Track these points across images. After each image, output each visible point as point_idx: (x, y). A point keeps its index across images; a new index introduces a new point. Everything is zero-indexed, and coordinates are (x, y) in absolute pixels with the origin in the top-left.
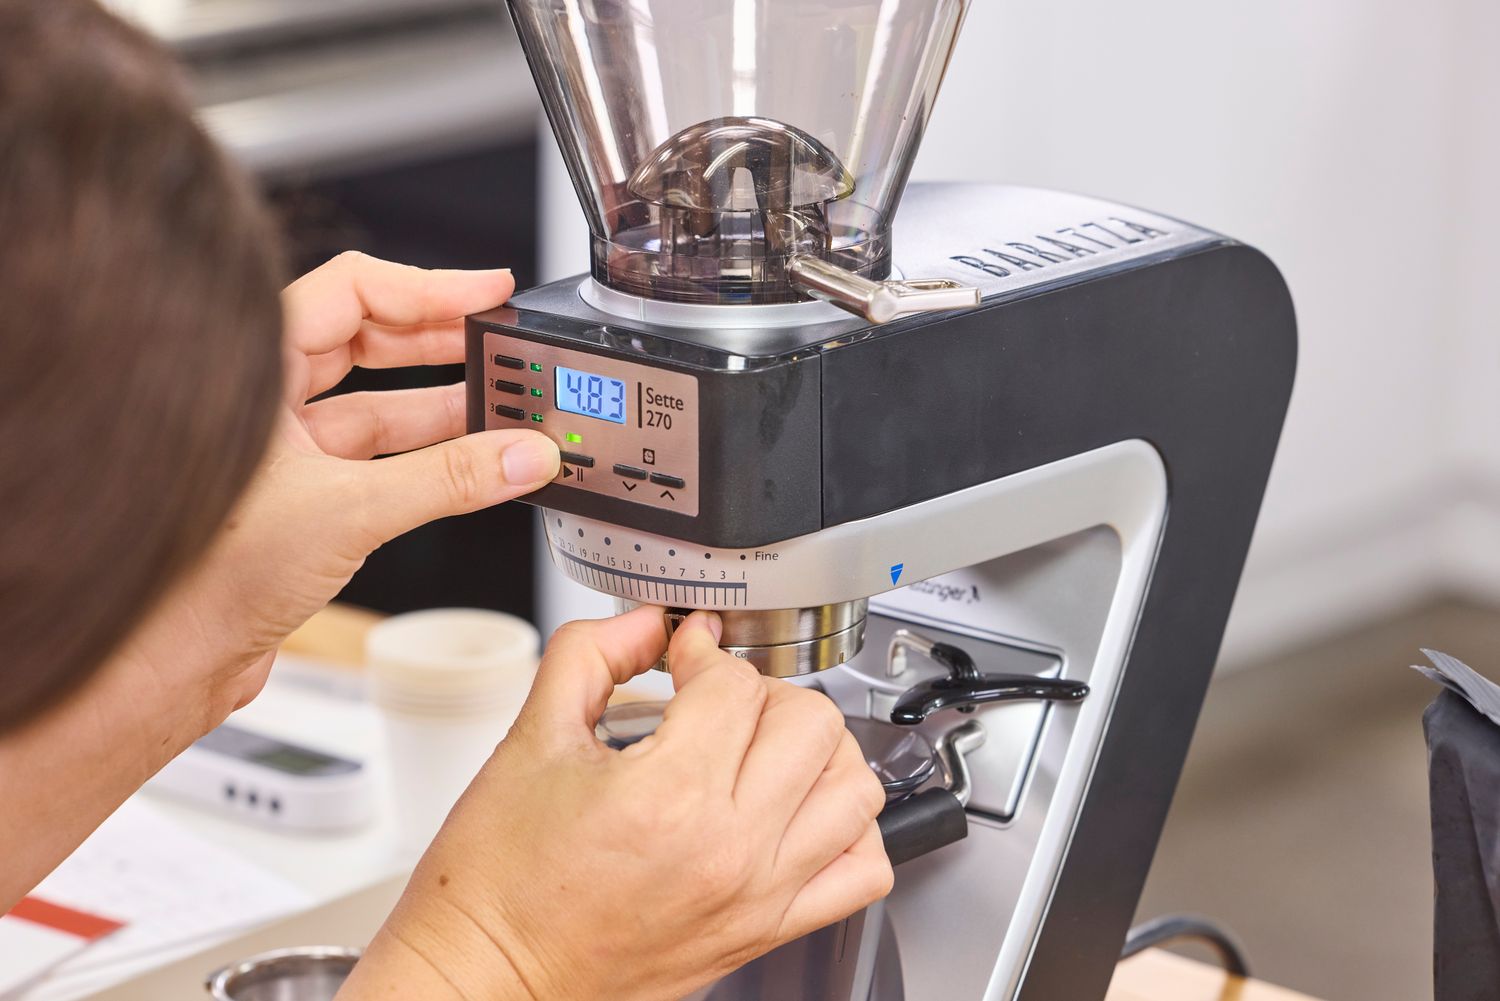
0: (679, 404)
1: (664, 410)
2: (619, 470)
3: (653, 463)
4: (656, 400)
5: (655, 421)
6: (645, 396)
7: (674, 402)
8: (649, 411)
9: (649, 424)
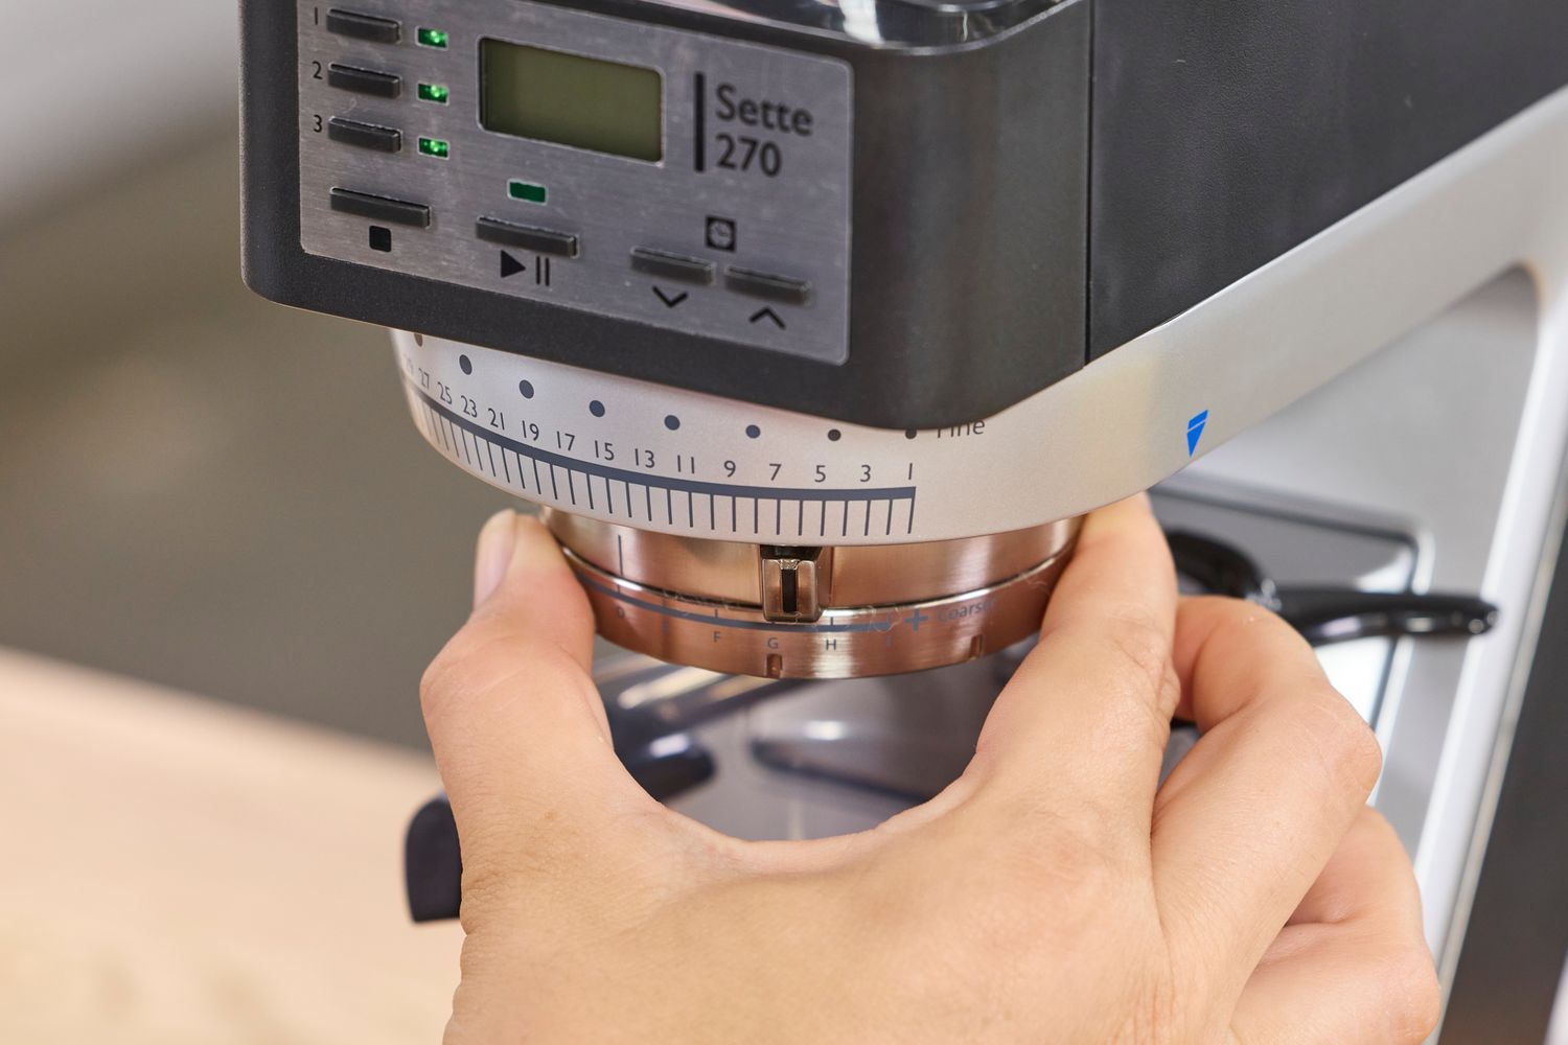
0: (801, 122)
1: (762, 135)
2: (650, 264)
3: (731, 247)
4: (744, 110)
5: (738, 157)
6: (712, 103)
7: (788, 121)
8: (722, 137)
9: (724, 163)
